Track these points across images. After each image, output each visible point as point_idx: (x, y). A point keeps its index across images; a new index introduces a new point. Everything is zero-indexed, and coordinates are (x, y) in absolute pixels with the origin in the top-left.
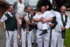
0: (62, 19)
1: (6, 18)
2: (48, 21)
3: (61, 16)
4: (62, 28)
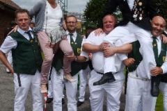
0: (155, 49)
1: (15, 44)
2: (120, 52)
3: (152, 41)
4: (152, 71)
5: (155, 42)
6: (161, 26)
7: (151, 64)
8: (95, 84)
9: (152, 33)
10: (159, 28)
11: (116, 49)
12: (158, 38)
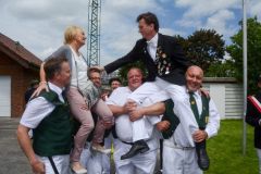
5: (192, 99)
6: (198, 78)
7: (191, 127)
8: (123, 158)
9: (187, 88)
10: (195, 80)
11: (144, 110)
12: (197, 93)
